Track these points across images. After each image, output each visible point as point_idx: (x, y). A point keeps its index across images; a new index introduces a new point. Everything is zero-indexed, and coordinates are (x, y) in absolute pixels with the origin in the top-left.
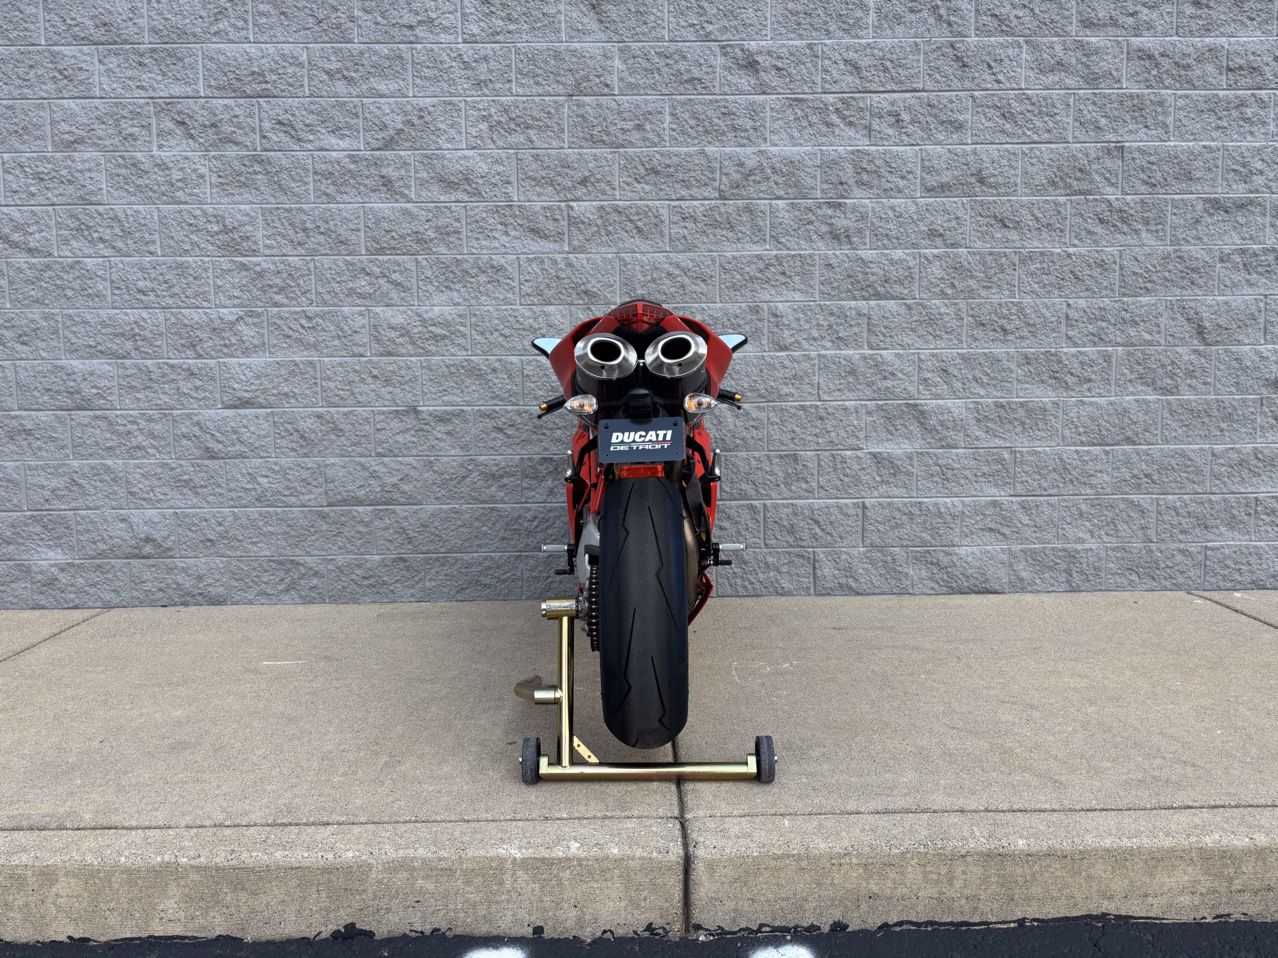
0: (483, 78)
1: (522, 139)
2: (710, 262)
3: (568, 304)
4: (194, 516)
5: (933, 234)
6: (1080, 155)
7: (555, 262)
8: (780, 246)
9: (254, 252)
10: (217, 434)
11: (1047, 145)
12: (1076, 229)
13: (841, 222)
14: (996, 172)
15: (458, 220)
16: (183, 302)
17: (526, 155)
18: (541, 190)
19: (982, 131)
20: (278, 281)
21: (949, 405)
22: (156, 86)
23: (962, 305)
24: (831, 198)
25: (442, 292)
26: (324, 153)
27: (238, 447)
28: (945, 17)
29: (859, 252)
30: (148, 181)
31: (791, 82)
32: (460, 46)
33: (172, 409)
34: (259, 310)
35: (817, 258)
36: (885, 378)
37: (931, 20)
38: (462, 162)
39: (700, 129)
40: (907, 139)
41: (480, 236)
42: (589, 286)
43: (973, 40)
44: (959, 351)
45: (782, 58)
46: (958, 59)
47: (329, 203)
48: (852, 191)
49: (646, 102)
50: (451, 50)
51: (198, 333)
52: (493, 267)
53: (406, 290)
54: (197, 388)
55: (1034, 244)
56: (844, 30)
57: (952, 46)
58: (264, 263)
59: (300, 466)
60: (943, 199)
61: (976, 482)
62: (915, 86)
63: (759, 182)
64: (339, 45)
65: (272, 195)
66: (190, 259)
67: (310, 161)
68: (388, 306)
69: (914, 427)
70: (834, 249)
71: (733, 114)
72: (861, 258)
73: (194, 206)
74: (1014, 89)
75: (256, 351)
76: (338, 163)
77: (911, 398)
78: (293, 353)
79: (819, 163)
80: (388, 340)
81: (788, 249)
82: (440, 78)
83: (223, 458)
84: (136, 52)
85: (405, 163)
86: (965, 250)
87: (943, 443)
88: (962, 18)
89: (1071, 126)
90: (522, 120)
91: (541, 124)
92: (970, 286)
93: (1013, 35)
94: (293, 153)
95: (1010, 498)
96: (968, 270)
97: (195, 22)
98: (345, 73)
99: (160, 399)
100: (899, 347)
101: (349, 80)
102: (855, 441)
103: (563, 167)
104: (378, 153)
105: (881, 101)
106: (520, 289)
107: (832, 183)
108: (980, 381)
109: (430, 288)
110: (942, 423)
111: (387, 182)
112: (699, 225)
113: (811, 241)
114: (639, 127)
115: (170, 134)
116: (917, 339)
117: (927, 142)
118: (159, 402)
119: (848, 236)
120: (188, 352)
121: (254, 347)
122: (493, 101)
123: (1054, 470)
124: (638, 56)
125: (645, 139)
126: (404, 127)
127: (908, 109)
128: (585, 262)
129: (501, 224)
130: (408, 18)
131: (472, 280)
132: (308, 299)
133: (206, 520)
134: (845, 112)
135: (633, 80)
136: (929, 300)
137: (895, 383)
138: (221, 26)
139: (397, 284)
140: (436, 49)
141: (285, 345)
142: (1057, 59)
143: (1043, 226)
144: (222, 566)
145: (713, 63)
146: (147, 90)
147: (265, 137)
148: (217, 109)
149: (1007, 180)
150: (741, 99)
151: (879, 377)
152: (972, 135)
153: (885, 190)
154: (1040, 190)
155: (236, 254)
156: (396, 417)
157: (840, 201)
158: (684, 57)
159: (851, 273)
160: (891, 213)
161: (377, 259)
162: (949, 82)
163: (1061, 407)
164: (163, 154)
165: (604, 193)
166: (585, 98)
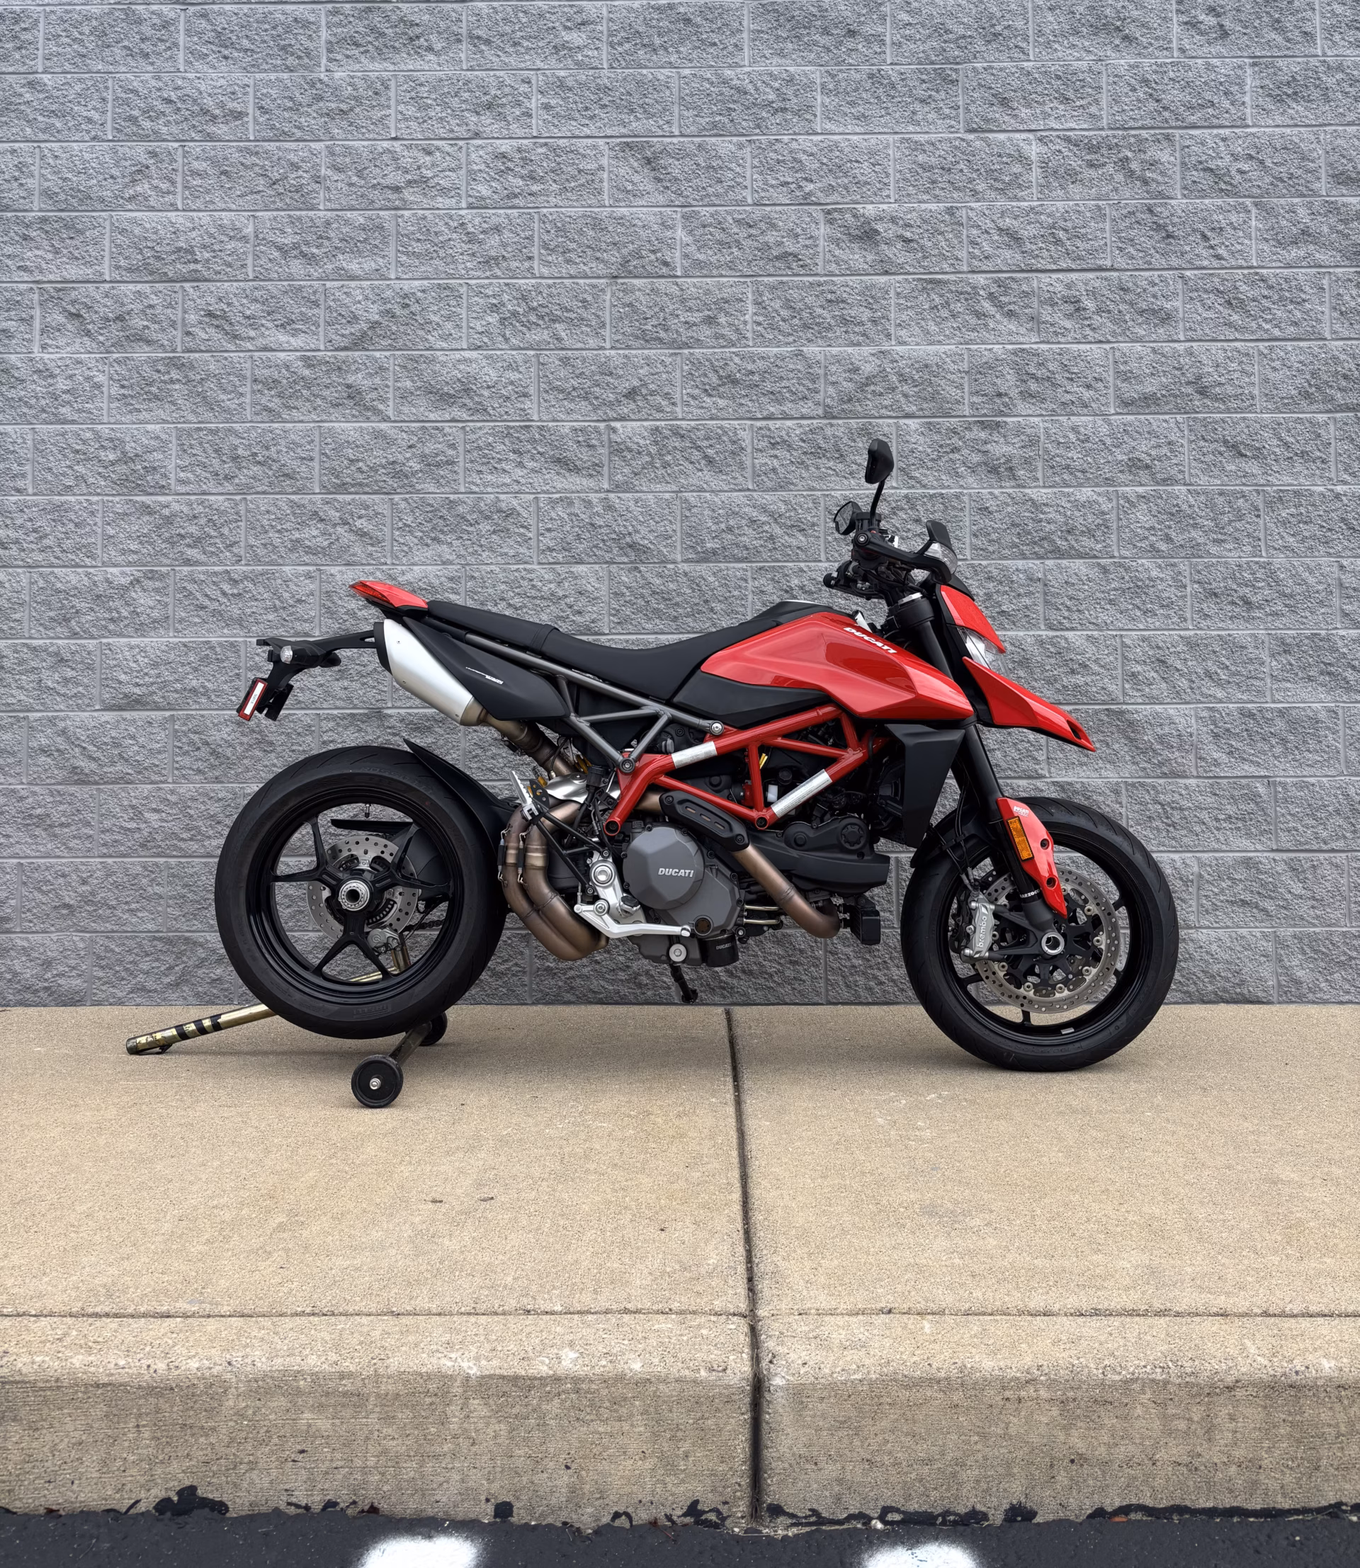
0: (493, 253)
1: (546, 335)
2: (811, 505)
3: (606, 562)
4: (47, 869)
5: (1134, 465)
6: (1342, 357)
7: (588, 504)
8: (913, 482)
9: (163, 489)
10: (91, 748)
11: (1295, 343)
12: (1344, 458)
13: (1000, 449)
14: (1223, 380)
15: (452, 446)
16: (58, 558)
17: (552, 358)
18: (572, 406)
19: (1200, 323)
20: (193, 529)
21: (1171, 712)
22: (44, 266)
23: (1184, 566)
24: (985, 415)
25: (427, 545)
26: (269, 354)
27: (119, 767)
28: (1138, 173)
29: (1027, 491)
30: (23, 393)
31: (925, 257)
32: (462, 212)
33: (28, 711)
34: (164, 569)
35: (966, 499)
36: (1073, 672)
37: (1119, 177)
38: (462, 367)
39: (796, 321)
40: (1091, 333)
41: (484, 468)
42: (637, 537)
43: (1179, 203)
44: (1182, 633)
45: (911, 226)
46: (1159, 227)
47: (272, 421)
48: (1015, 406)
49: (720, 287)
50: (451, 217)
51: (75, 602)
52: (500, 511)
53: (377, 542)
54: (66, 681)
55: (1284, 480)
56: (997, 189)
57: (1150, 211)
58: (174, 504)
59: (207, 795)
60: (1148, 417)
61: (1218, 829)
62: (1100, 262)
63: (881, 394)
64: (298, 213)
65: (193, 412)
66: (72, 499)
67: (248, 365)
68: (348, 564)
69: (1119, 745)
70: (991, 487)
71: (843, 301)
72: (1031, 499)
73: (84, 427)
74: (1241, 267)
75: (156, 628)
76: (287, 367)
77: (1114, 701)
78: (208, 631)
79: (966, 366)
80: (346, 613)
81: (924, 486)
82: (435, 255)
83: (96, 783)
84: (19, 222)
85: (380, 368)
86: (1184, 488)
87: (1165, 770)
88: (1163, 174)
89: (1327, 317)
90: (546, 310)
91: (573, 316)
92: (1194, 539)
93: (1236, 195)
94: (226, 355)
95: (1272, 855)
96: (1189, 516)
97: (104, 183)
98: (304, 248)
99: (13, 696)
100: (1091, 627)
101: (310, 259)
102: (1032, 765)
103: (602, 374)
104: (343, 354)
105: (1054, 283)
106: (539, 540)
107: (985, 395)
108: (1215, 677)
109: (410, 540)
110: (1161, 740)
111: (353, 394)
112: (795, 454)
113: (958, 475)
114: (710, 321)
115: (59, 330)
116: (1118, 616)
117: (1120, 339)
118: (11, 700)
119: (1011, 469)
120: (59, 629)
121: (153, 622)
122: (507, 285)
123: (1338, 812)
124: (710, 225)
125: (717, 336)
126: (380, 319)
127: (1093, 293)
128: (631, 504)
129: (514, 452)
130: (395, 178)
131: (470, 529)
132: (235, 555)
133: (64, 876)
134: (1002, 298)
135: (702, 257)
136: (1133, 559)
137: (1089, 679)
138: (138, 189)
139: (362, 534)
140: (430, 217)
141: (197, 620)
142: (1302, 226)
143: (1296, 454)
144: (81, 945)
145: (817, 233)
146: (31, 272)
147: (188, 333)
148: (126, 296)
149: (1240, 391)
150: (853, 281)
151: (1065, 669)
152: (1186, 330)
153: (1063, 403)
154: (1288, 404)
155: (136, 491)
156: (351, 724)
157: (998, 419)
158: (774, 226)
159: (1017, 521)
160: (1072, 436)
161: (336, 500)
162: (1148, 258)
163: (1341, 716)
164: (47, 356)
165: (660, 410)
166: (636, 282)
